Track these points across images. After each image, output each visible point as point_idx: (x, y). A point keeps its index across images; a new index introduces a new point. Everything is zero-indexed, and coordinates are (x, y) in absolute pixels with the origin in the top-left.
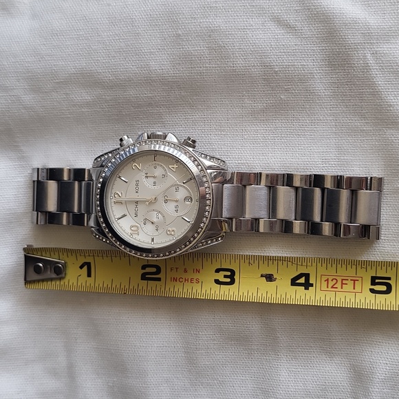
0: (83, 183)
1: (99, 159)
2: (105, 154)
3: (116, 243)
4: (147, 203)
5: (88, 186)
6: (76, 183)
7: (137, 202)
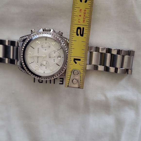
0: (15, 47)
1: (22, 38)
2: (25, 36)
3: (29, 73)
4: (43, 58)
5: (17, 49)
6: (12, 47)
7: (38, 57)
